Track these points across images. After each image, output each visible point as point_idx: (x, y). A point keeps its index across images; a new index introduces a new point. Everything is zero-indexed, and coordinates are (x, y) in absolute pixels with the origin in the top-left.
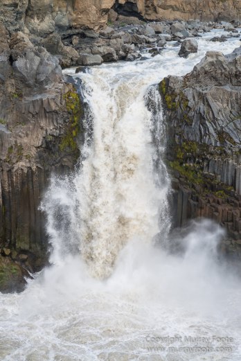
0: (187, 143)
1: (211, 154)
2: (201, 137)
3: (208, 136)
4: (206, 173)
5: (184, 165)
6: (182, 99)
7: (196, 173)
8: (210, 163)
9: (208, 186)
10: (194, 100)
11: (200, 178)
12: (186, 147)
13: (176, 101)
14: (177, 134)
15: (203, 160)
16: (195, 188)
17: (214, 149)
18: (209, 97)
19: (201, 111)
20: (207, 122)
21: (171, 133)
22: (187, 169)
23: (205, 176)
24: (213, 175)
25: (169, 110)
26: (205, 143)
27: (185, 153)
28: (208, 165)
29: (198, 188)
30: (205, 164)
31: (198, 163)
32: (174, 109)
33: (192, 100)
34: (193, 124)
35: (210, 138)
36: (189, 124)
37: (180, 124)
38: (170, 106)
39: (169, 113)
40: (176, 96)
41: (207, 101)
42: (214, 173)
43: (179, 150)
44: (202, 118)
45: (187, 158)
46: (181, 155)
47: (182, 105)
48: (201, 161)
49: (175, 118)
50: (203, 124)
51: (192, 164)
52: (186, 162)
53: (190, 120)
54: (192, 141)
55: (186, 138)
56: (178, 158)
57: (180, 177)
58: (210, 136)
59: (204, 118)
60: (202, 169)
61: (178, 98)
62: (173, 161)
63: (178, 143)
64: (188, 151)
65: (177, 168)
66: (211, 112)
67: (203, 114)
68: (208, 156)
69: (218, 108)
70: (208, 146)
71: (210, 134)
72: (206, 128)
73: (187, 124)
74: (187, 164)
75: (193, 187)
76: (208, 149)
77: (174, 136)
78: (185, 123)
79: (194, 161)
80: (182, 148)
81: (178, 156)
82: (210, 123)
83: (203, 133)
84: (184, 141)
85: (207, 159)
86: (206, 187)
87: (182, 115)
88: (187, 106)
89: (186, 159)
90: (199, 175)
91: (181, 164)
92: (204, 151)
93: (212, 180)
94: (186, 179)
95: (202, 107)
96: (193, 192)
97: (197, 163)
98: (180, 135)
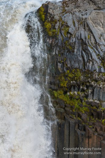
0: (71, 71)
1: (96, 81)
2: (85, 64)
3: (91, 63)
4: (91, 100)
5: (68, 94)
6: (62, 25)
7: (81, 101)
8: (95, 90)
9: (95, 114)
10: (74, 26)
11: (85, 106)
12: (70, 75)
13: (57, 27)
14: (60, 62)
15: (87, 87)
16: (81, 117)
17: (98, 75)
18: (90, 22)
19: (83, 37)
20: (89, 48)
21: (53, 61)
22: (71, 97)
23: (90, 104)
24: (98, 102)
25: (49, 37)
26: (88, 70)
27: (69, 81)
28: (93, 93)
29: (84, 116)
30: (90, 91)
31: (83, 90)
32: (54, 37)
33: (72, 26)
34: (75, 50)
35: (93, 64)
36: (71, 52)
37: (62, 52)
38: (50, 33)
39: (49, 41)
40: (56, 23)
41: (88, 25)
42: (99, 100)
43: (63, 78)
44: (83, 43)
45: (71, 86)
46: (64, 84)
47: (63, 32)
48: (85, 88)
49: (57, 45)
50: (85, 50)
51: (76, 93)
52: (70, 91)
53: (72, 47)
54: (76, 69)
55: (69, 65)
56: (62, 87)
57: (65, 106)
58: (93, 63)
59: (86, 44)
60: (87, 96)
61: (58, 24)
62: (56, 90)
63: (61, 71)
64: (73, 79)
65: (62, 97)
66: (92, 37)
67: (84, 40)
68: (93, 83)
69: (100, 33)
70: (92, 73)
71: (93, 60)
72: (89, 54)
73: (69, 51)
74: (71, 93)
75: (79, 116)
76: (92, 75)
77: (57, 65)
78: (66, 51)
79: (79, 89)
80: (66, 76)
81: (62, 85)
82: (92, 48)
83: (86, 60)
84: (67, 69)
85: (92, 86)
86: (92, 115)
87: (63, 42)
88: (68, 33)
89: (70, 88)
90: (84, 104)
91: (65, 93)
92: (88, 77)
93: (98, 108)
94: (72, 108)
95: (83, 33)
96: (79, 121)
97: (81, 91)
98: (63, 63)
